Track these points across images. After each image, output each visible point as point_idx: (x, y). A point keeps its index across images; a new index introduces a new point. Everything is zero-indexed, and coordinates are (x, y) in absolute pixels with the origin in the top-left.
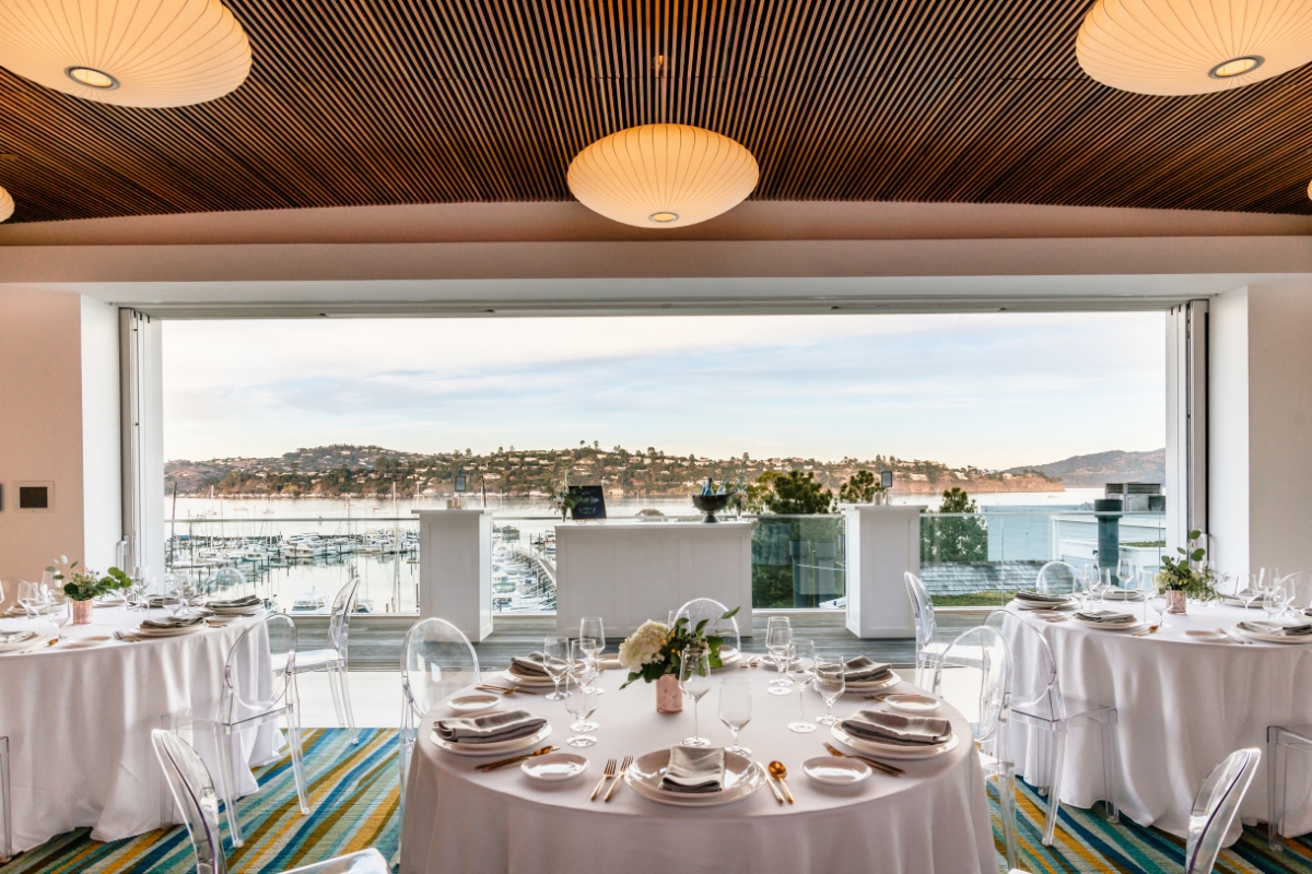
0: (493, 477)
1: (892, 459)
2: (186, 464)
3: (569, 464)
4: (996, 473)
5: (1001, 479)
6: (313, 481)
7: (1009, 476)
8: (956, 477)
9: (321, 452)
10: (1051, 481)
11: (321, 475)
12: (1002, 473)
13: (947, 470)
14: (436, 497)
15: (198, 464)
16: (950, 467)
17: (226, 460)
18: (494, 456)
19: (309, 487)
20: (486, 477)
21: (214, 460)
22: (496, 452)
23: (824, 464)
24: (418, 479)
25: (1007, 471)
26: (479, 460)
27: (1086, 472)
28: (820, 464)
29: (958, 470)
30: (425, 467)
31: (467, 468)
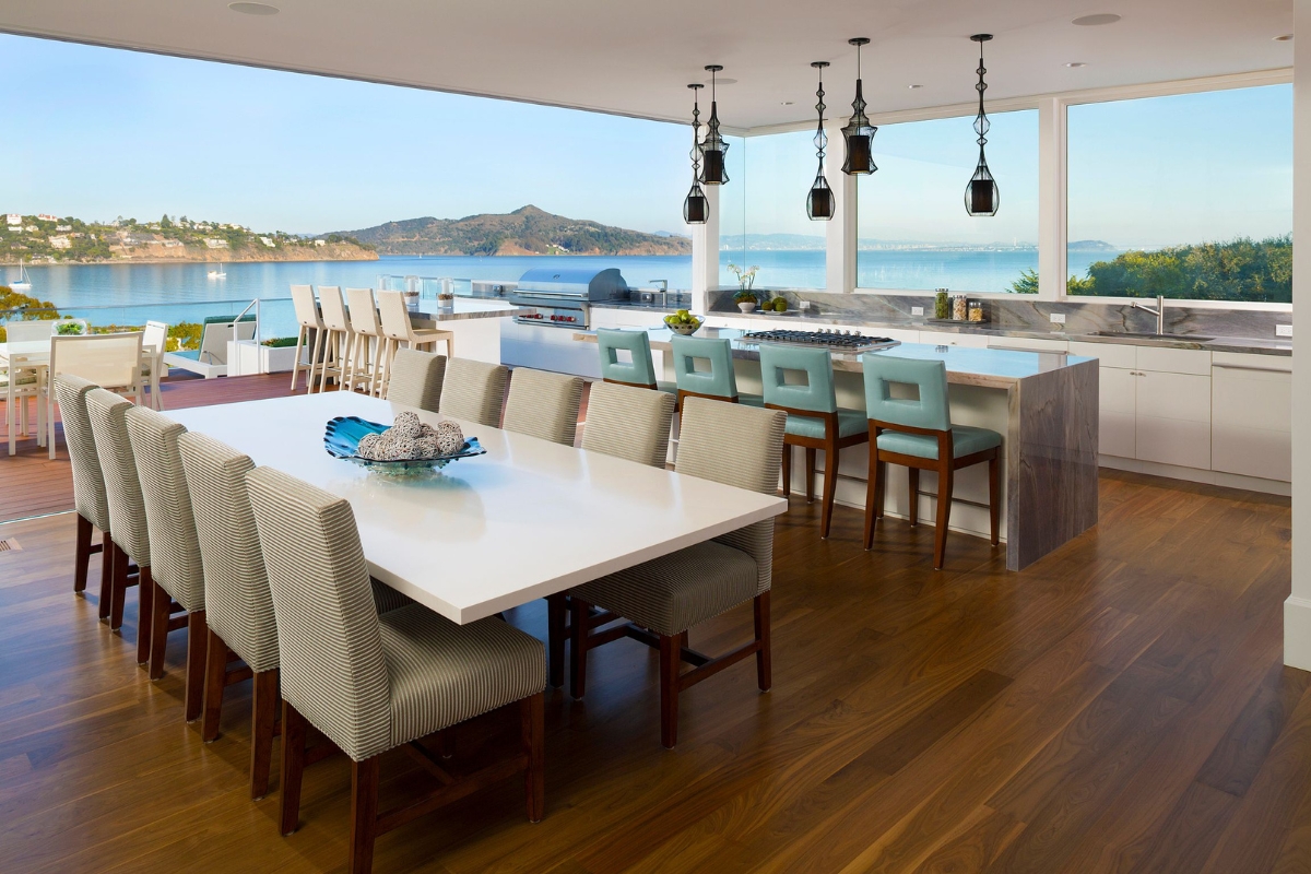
1: (183, 220)
4: (307, 239)
5: (312, 246)
7: (322, 242)
8: (262, 242)
10: (365, 249)
12: (314, 239)
13: (252, 235)
16: (256, 231)
23: (87, 224)
25: (320, 237)
27: (401, 240)
28: (83, 225)
29: (264, 235)
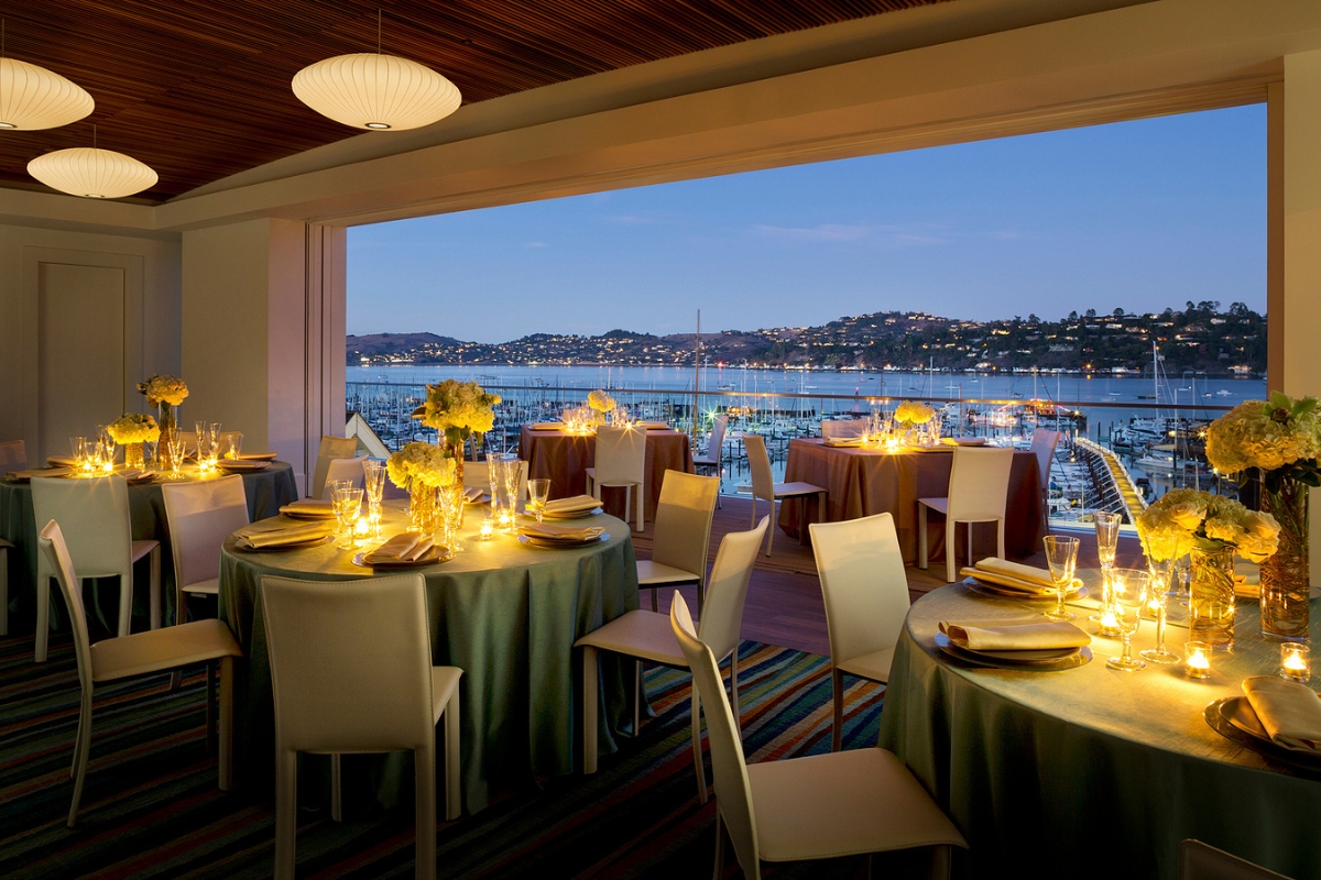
0: (1063, 349)
2: (736, 334)
3: (1167, 332)
6: (856, 353)
9: (865, 321)
11: (863, 345)
14: (991, 373)
15: (747, 334)
17: (772, 331)
18: (1065, 323)
19: (851, 360)
20: (1054, 348)
21: (761, 331)
22: (1066, 318)
24: (970, 351)
26: (1048, 328)
30: (979, 337)
31: (1030, 338)
